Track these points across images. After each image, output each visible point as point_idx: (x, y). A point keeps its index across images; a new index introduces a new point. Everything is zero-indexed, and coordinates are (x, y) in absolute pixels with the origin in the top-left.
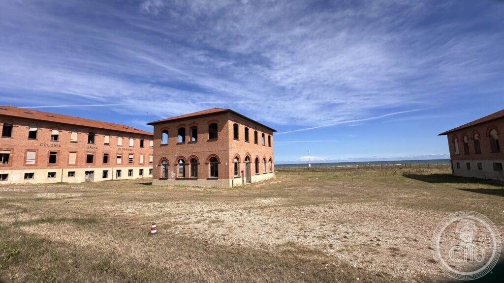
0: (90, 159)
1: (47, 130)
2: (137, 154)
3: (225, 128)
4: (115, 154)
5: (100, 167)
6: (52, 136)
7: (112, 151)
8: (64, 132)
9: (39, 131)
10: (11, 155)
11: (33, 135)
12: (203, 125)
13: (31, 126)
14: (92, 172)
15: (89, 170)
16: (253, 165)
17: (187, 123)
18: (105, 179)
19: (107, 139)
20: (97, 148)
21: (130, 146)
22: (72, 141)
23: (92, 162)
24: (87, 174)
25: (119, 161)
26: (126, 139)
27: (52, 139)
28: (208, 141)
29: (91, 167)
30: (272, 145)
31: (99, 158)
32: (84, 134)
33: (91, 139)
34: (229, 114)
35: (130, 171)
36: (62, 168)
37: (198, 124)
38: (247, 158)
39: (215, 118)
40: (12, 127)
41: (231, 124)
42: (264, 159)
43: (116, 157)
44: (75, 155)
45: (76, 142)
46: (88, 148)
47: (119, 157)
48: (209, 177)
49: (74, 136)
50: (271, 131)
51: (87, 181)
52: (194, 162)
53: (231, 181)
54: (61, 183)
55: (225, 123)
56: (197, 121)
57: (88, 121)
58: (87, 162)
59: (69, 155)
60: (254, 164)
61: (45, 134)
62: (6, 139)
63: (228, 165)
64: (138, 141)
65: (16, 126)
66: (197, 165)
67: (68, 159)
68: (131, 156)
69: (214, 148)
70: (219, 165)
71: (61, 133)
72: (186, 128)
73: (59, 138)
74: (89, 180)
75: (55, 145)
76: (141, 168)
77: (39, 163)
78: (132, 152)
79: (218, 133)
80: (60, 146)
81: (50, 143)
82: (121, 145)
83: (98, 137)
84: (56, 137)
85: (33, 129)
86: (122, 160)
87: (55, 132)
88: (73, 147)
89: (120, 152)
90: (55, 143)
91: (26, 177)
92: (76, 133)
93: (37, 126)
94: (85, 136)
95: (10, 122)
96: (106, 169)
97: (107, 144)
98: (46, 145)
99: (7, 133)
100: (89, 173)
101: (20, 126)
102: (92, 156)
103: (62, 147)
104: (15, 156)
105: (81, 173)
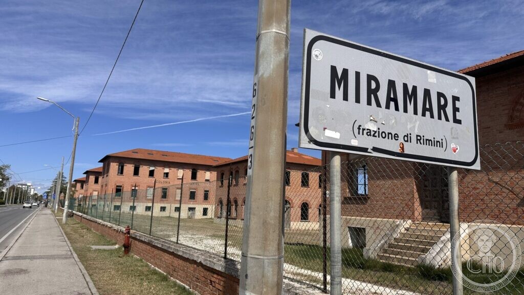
1: (161, 168)
5: (201, 204)
6: (165, 173)
7: (212, 188)
8: (173, 169)
9: (155, 169)
10: (138, 190)
11: (152, 174)
13: (151, 166)
14: (194, 208)
15: (192, 206)
18: (205, 217)
19: (208, 175)
20: (198, 185)
22: (178, 178)
23: (194, 199)
24: (190, 211)
27: (164, 176)
29: (193, 204)
31: (200, 195)
32: (188, 170)
33: (194, 177)
36: (171, 203)
40: (139, 167)
44: (180, 190)
46: (191, 184)
49: (180, 173)
51: (189, 218)
54: (170, 217)
58: (190, 199)
59: (176, 192)
61: (160, 171)
62: (136, 177)
65: (142, 166)
67: (175, 195)
71: (171, 171)
73: (170, 176)
74: (192, 217)
75: (166, 182)
77: (155, 197)
80: (169, 183)
81: (163, 180)
83: (200, 174)
84: (167, 175)
85: (152, 168)
87: (167, 170)
88: (179, 183)
90: (166, 180)
91: (146, 210)
92: (182, 170)
93: (155, 166)
94: (189, 173)
95: (138, 163)
96: (206, 206)
97: (207, 180)
98: (160, 182)
99: (136, 172)
100: (191, 209)
101: (144, 166)
102: (194, 193)
103: (171, 184)
104: (141, 191)
105: (184, 209)
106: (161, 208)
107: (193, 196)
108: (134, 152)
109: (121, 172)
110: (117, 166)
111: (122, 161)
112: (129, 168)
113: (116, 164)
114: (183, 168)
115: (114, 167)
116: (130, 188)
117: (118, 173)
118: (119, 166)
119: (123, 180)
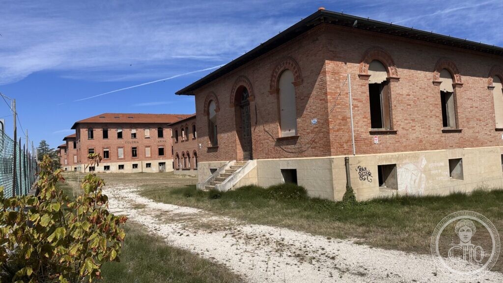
1: (128, 130)
5: (170, 158)
6: (132, 134)
9: (123, 131)
10: (110, 152)
11: (120, 135)
13: (118, 128)
14: (165, 163)
15: (162, 161)
20: (165, 142)
22: (146, 137)
23: (163, 154)
24: (160, 166)
27: (132, 137)
29: (163, 159)
31: (168, 151)
32: (154, 129)
33: (160, 135)
36: (142, 160)
40: (107, 131)
44: (149, 148)
45: (149, 138)
46: (159, 142)
49: (147, 132)
51: (161, 172)
54: (142, 172)
57: (157, 116)
58: (160, 155)
59: (145, 150)
61: (127, 132)
62: (106, 140)
65: (110, 129)
67: (145, 153)
71: (138, 131)
73: (137, 135)
74: (163, 170)
75: (135, 142)
77: (126, 157)
81: (131, 140)
83: (166, 131)
84: (134, 135)
85: (119, 131)
87: (134, 131)
88: (147, 142)
90: (134, 140)
91: (119, 168)
92: (148, 130)
93: (122, 128)
94: (155, 131)
95: (105, 129)
98: (129, 142)
99: (105, 135)
100: (162, 164)
101: (112, 129)
102: (163, 149)
103: (139, 143)
104: (112, 152)
105: (155, 164)
106: (133, 165)
107: (161, 152)
108: (101, 117)
109: (91, 136)
110: (87, 132)
111: (90, 126)
112: (98, 132)
113: (85, 129)
114: (149, 128)
115: (84, 132)
116: (101, 150)
117: (89, 137)
118: (89, 131)
119: (93, 143)
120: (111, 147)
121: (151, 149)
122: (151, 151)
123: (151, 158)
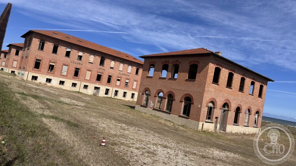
0: (99, 78)
1: (76, 51)
2: (132, 80)
3: (204, 70)
4: (116, 77)
5: (104, 85)
6: (79, 56)
7: (115, 74)
8: (86, 54)
9: (72, 51)
10: (55, 66)
11: (68, 54)
12: (185, 65)
13: (68, 47)
14: (99, 88)
15: (98, 86)
16: (231, 115)
17: (171, 60)
18: (106, 96)
19: (113, 64)
20: (105, 70)
21: (128, 72)
22: (90, 62)
23: (100, 81)
24: (95, 89)
25: (118, 83)
26: (126, 65)
27: (78, 58)
28: (186, 80)
29: (98, 84)
30: (263, 96)
31: (105, 78)
32: (98, 57)
33: (102, 63)
34: (211, 57)
35: (125, 93)
36: (81, 81)
37: (180, 63)
38: (226, 105)
39: (197, 59)
40: (58, 47)
41: (212, 67)
42: (249, 111)
43: (116, 79)
44: (90, 72)
45: (92, 63)
46: (99, 69)
47: (118, 80)
48: (181, 115)
49: (92, 58)
50: (265, 80)
51: (95, 95)
52: (171, 97)
53: (201, 124)
54: (79, 92)
55: (206, 66)
56: (180, 60)
57: (102, 47)
58: (97, 80)
59: (86, 72)
60: (234, 114)
61: (75, 54)
62: (54, 55)
63: (201, 108)
64: (135, 68)
65: (60, 46)
66: (172, 101)
67: (86, 75)
68: (127, 81)
69: (190, 88)
70: (192, 105)
71: (84, 55)
72: (169, 65)
73: (83, 58)
74: (96, 94)
75: (79, 64)
76: (133, 92)
77: (68, 75)
78: (128, 77)
79: (197, 74)
80: (82, 65)
81: (77, 61)
82: (122, 70)
83: (107, 61)
84: (80, 57)
85: (69, 50)
86: (120, 83)
87: (81, 54)
88: (89, 66)
89: (120, 76)
90: (80, 62)
91: (60, 84)
92: (93, 56)
93: (71, 48)
94: (98, 59)
95: (57, 43)
96: (108, 88)
97: (112, 68)
98: (74, 62)
99: (55, 51)
100: (97, 88)
101: (62, 47)
102: (101, 75)
103: (83, 66)
104: (57, 67)
105: (91, 87)
106: (73, 84)
108: (54, 33)
109: (42, 48)
110: (39, 42)
111: (44, 38)
112: (49, 46)
113: (38, 40)
114: (94, 55)
115: (36, 42)
116: (48, 63)
117: (39, 48)
118: (40, 42)
119: (42, 55)
120: (57, 63)
121: (91, 73)
122: (91, 75)
123: (89, 81)
